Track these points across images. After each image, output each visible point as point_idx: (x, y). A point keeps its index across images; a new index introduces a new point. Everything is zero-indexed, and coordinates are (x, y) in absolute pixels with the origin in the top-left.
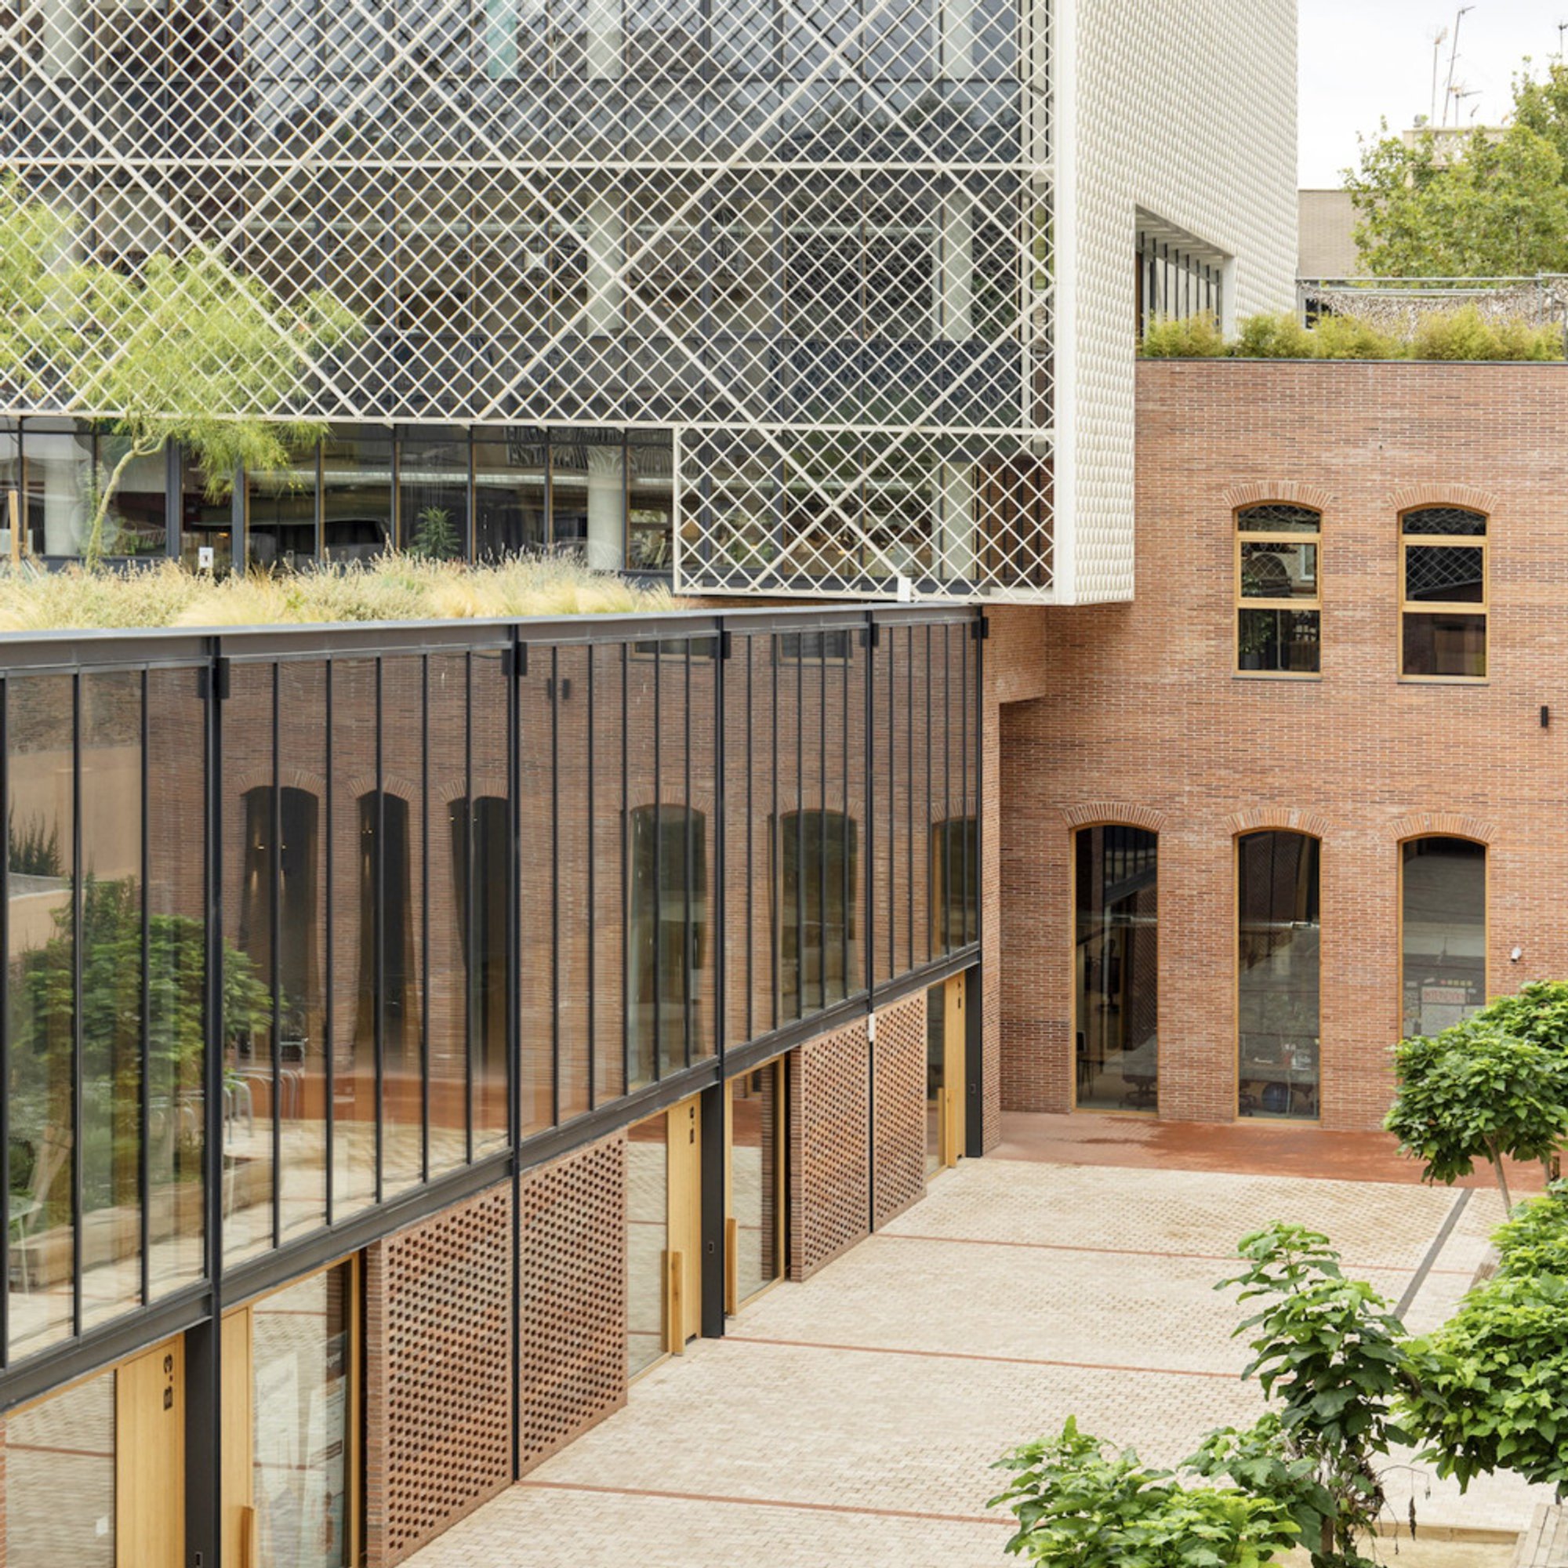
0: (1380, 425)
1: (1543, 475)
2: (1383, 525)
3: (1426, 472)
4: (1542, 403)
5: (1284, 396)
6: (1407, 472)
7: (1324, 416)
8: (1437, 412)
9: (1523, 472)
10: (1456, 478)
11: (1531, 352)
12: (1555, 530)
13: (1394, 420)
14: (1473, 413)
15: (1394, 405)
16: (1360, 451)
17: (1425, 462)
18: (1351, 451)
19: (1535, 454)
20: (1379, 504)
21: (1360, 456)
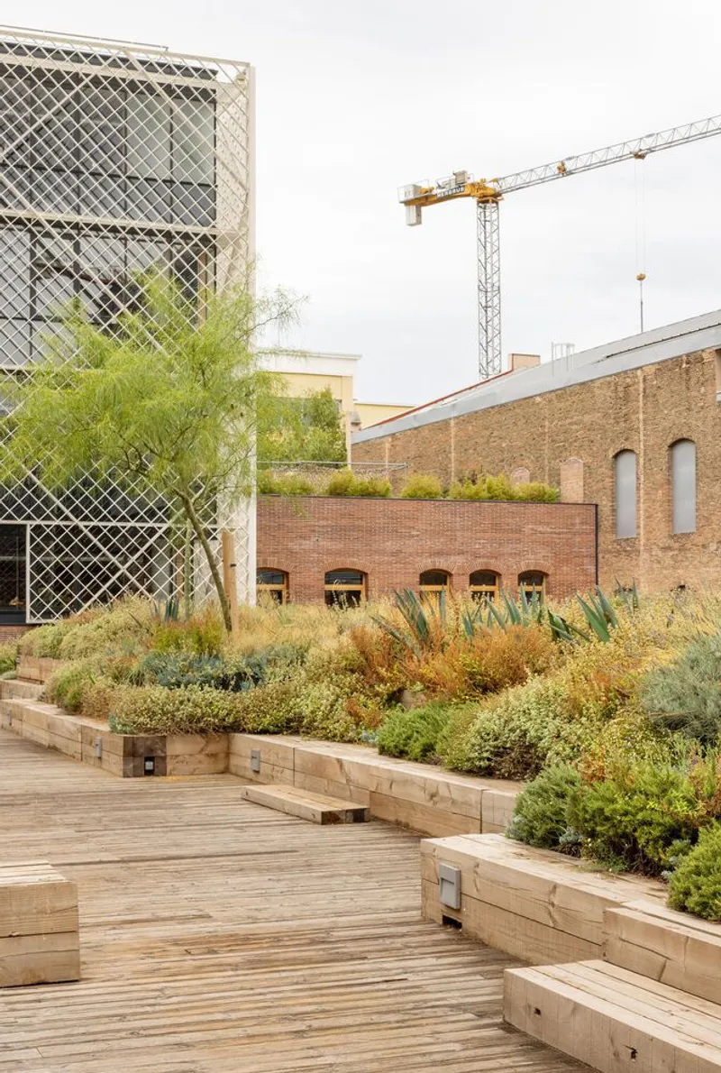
0: (317, 528)
1: (393, 554)
2: (318, 580)
3: (339, 553)
4: (392, 518)
5: (270, 513)
6: (329, 553)
7: (290, 524)
8: (344, 522)
9: (382, 552)
10: (353, 556)
11: (383, 492)
12: (398, 581)
13: (323, 526)
14: (360, 522)
15: (323, 519)
16: (308, 542)
17: (338, 547)
18: (304, 542)
19: (389, 543)
20: (316, 569)
21: (308, 544)
